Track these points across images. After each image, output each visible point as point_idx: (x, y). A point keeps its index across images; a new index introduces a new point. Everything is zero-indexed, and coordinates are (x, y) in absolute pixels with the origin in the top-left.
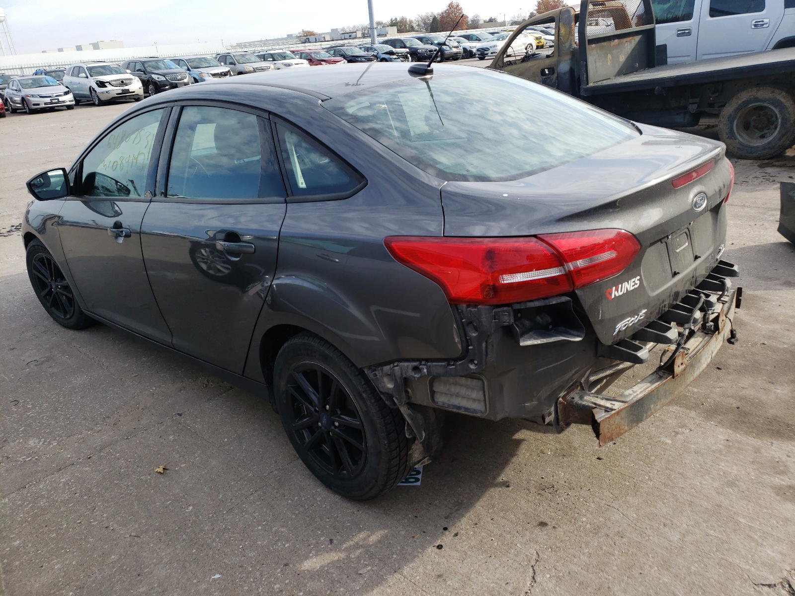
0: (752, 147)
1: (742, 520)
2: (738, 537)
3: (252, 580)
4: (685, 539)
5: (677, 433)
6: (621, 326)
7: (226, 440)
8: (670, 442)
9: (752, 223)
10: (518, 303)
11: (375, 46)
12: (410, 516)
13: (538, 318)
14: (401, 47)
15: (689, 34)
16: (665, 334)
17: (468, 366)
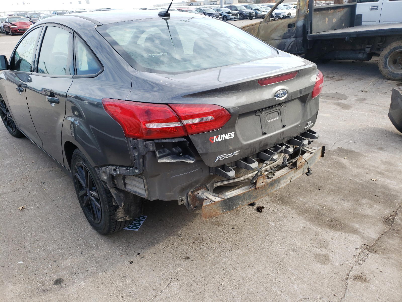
0: (395, 74)
1: (290, 269)
2: (283, 277)
3: (36, 266)
4: (255, 275)
5: (280, 220)
6: (220, 157)
7: (58, 197)
8: (273, 224)
9: (377, 115)
10: (157, 139)
11: (221, 9)
12: (125, 245)
13: (174, 149)
14: (235, 10)
15: (377, 9)
16: (250, 165)
17: (134, 171)
